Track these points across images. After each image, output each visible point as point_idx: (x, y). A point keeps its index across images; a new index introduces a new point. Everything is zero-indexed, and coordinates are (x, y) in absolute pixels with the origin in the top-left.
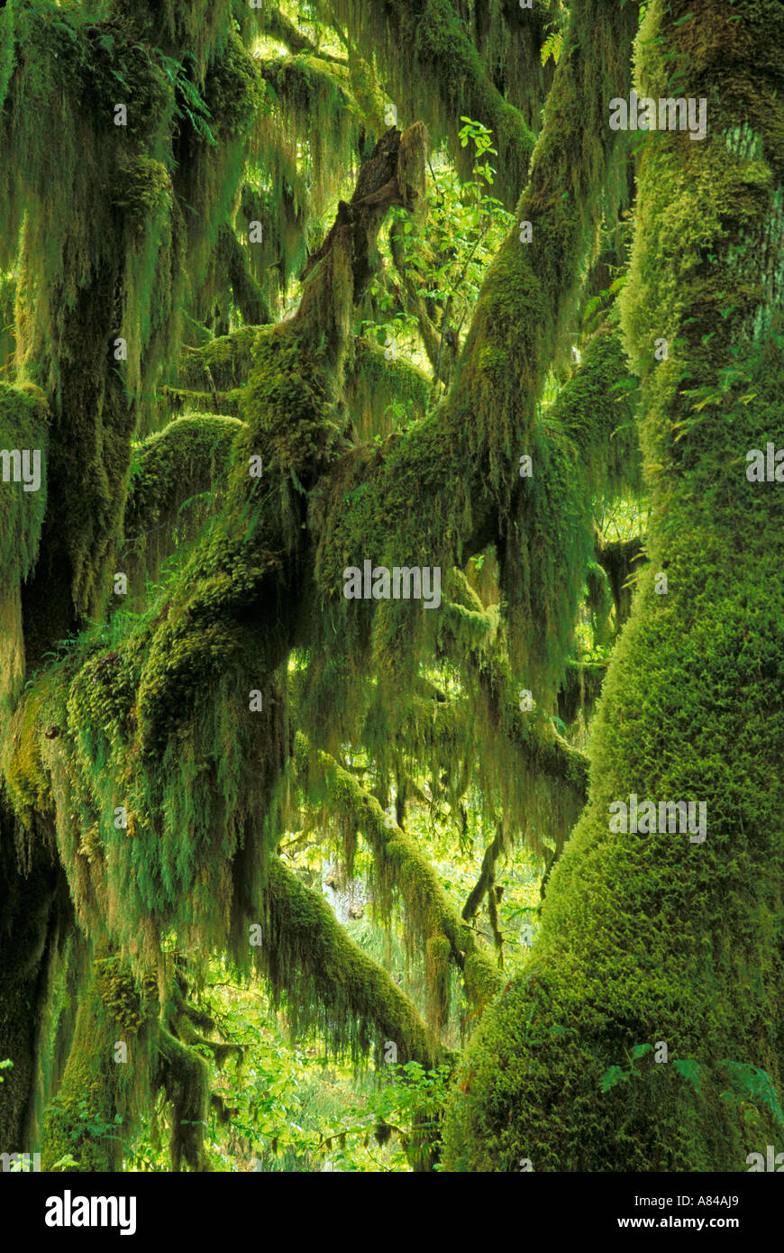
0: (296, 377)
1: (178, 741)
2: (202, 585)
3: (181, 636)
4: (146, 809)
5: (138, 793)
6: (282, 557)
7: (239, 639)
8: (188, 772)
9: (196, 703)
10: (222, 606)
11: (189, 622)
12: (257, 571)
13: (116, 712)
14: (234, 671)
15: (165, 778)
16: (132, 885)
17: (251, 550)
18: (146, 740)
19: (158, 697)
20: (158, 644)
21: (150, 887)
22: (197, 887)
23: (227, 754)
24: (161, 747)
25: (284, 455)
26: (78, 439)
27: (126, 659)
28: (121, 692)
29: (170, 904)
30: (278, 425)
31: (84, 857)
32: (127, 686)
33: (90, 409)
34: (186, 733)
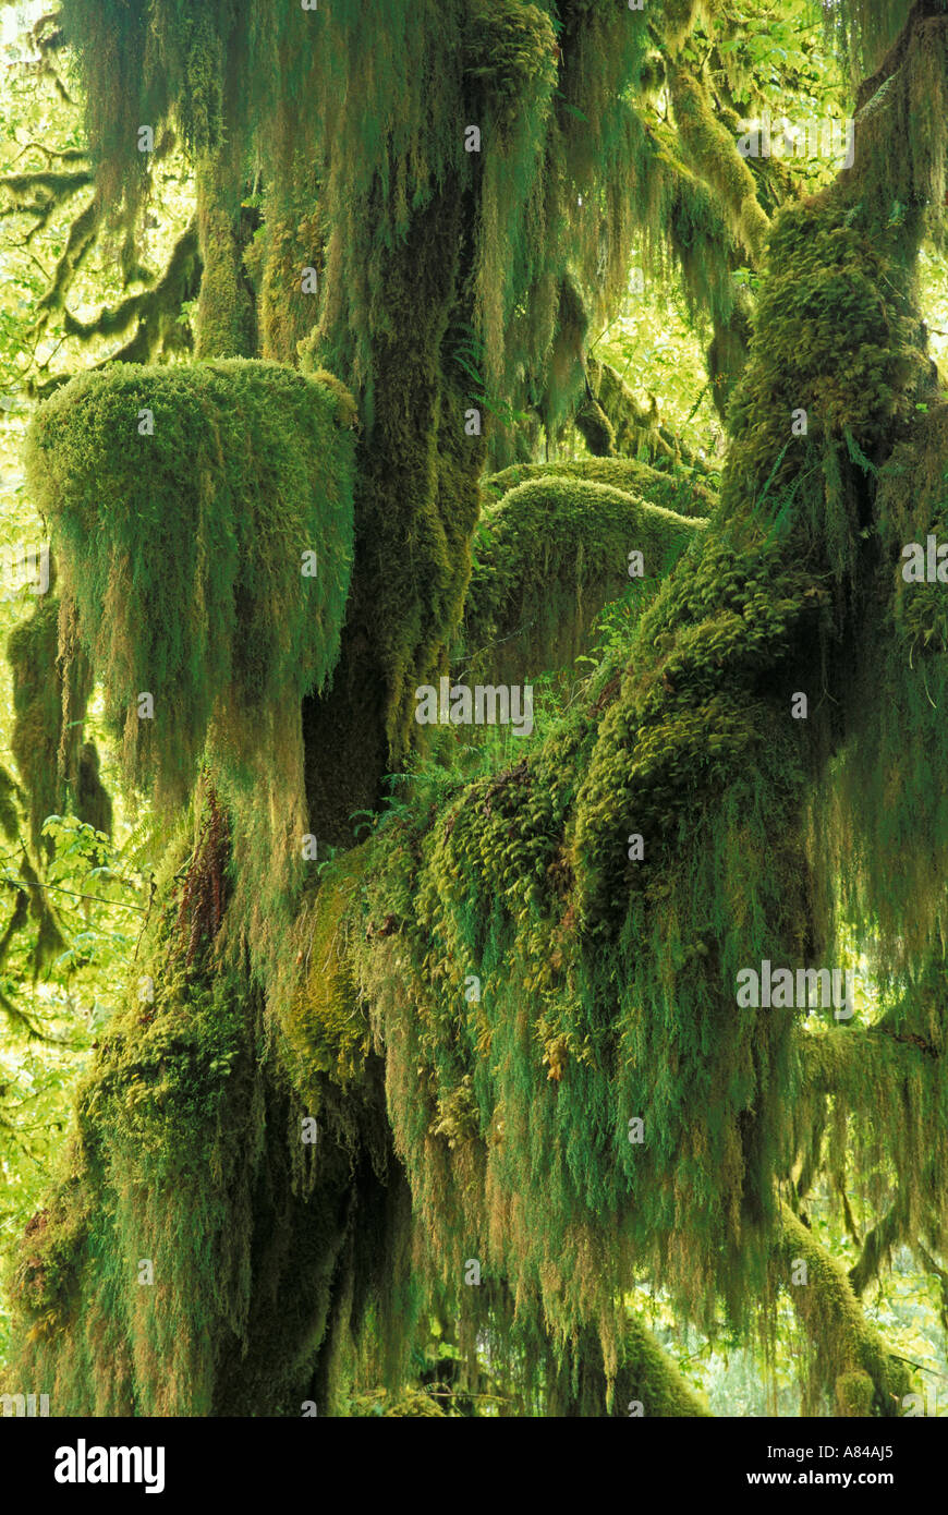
0: (854, 271)
1: (648, 906)
2: (687, 635)
3: (653, 719)
4: (583, 1030)
5: (572, 1000)
6: (830, 585)
7: (756, 724)
8: (669, 956)
9: (682, 837)
10: (726, 667)
11: (668, 695)
12: (791, 605)
13: (528, 862)
14: (749, 780)
15: (622, 971)
16: (556, 1168)
17: (774, 573)
18: (589, 906)
19: (615, 826)
20: (610, 737)
21: (591, 1170)
22: (683, 1162)
23: (739, 924)
24: (617, 916)
25: (833, 405)
26: (401, 469)
27: (542, 773)
28: (533, 830)
29: (629, 1197)
30: (820, 356)
31: (442, 1139)
32: (547, 818)
33: (420, 421)
34: (664, 890)
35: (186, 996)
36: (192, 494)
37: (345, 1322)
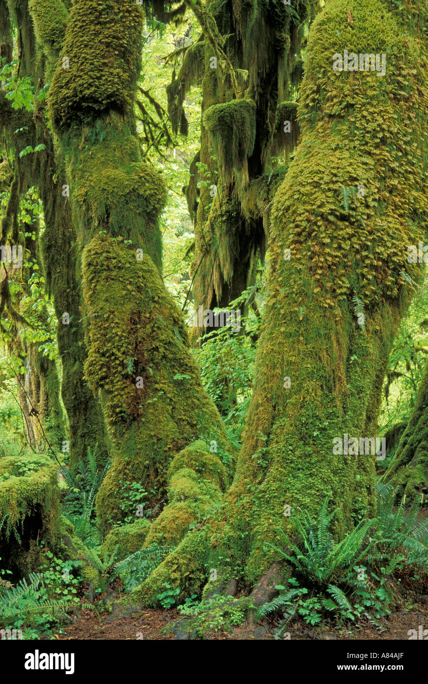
35: (227, 203)
36: (232, 129)
37: (253, 253)
